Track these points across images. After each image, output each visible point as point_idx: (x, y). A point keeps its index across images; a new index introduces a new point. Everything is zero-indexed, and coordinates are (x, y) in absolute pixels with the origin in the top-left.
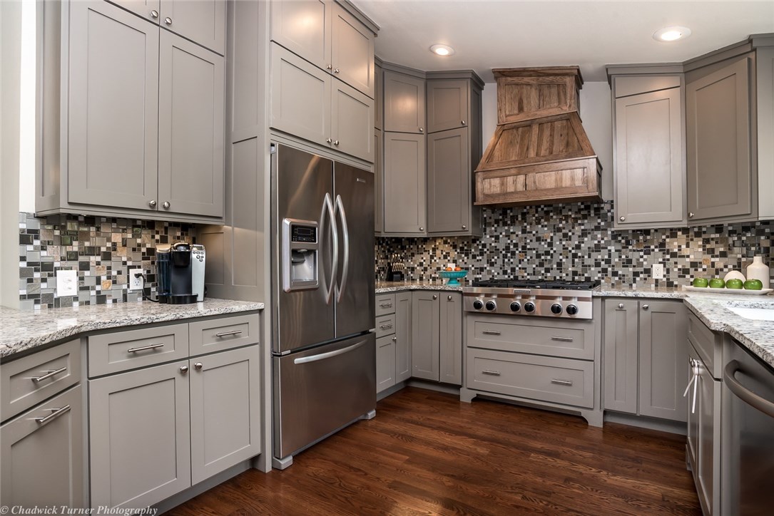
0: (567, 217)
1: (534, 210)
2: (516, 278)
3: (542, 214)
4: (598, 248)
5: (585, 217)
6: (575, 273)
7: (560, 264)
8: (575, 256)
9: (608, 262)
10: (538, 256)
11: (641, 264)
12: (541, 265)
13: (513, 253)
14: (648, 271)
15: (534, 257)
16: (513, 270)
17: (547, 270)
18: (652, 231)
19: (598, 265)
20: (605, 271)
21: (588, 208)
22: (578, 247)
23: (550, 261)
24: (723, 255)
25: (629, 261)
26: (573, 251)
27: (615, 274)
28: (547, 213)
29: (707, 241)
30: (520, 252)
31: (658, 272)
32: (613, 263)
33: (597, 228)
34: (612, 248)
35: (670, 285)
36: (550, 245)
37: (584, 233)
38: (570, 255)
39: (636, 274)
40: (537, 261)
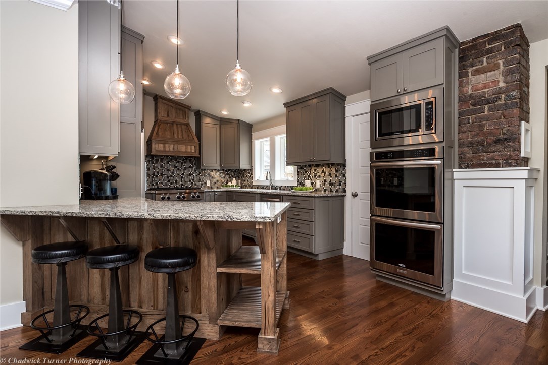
0: (179, 162)
1: (166, 158)
2: (158, 187)
3: (169, 160)
4: (190, 175)
5: (185, 163)
6: (182, 184)
7: (176, 181)
8: (182, 178)
9: (193, 180)
10: (168, 177)
11: (203, 181)
12: (169, 181)
13: (157, 176)
14: (205, 183)
15: (166, 178)
16: (156, 184)
17: (171, 184)
19: (190, 181)
20: (192, 183)
21: (187, 159)
22: (183, 174)
23: (173, 180)
24: (224, 178)
25: (200, 180)
27: (196, 184)
28: (171, 160)
29: (220, 173)
30: (160, 176)
31: (208, 183)
32: (195, 180)
33: (190, 167)
34: (195, 175)
35: (212, 188)
36: (173, 173)
37: (185, 169)
38: (180, 177)
39: (202, 184)
40: (167, 180)
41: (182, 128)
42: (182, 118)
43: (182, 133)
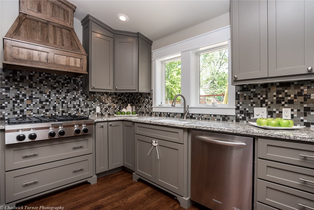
0: (58, 82)
1: (38, 75)
2: (24, 116)
3: (44, 78)
4: (75, 99)
5: (68, 83)
6: (63, 112)
7: (54, 107)
8: (63, 102)
9: (79, 105)
10: (41, 102)
11: (92, 107)
12: (43, 107)
13: (22, 101)
14: (95, 110)
15: (38, 103)
16: (22, 111)
17: (47, 111)
18: (96, 93)
19: (74, 107)
20: (78, 110)
21: (70, 79)
22: (65, 98)
23: (49, 105)
24: (117, 103)
25: (88, 105)
26: (62, 100)
27: (82, 111)
28: (47, 78)
29: (113, 98)
30: (27, 100)
31: (98, 110)
32: (81, 106)
33: (75, 89)
34: (81, 99)
35: (102, 115)
36: (49, 96)
37: (68, 92)
38: (61, 102)
39: (90, 111)
40: (40, 105)
41: (62, 32)
42: (62, 19)
43: (62, 41)
